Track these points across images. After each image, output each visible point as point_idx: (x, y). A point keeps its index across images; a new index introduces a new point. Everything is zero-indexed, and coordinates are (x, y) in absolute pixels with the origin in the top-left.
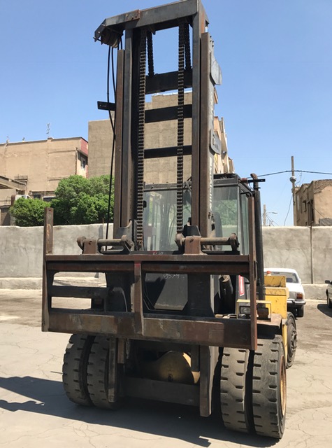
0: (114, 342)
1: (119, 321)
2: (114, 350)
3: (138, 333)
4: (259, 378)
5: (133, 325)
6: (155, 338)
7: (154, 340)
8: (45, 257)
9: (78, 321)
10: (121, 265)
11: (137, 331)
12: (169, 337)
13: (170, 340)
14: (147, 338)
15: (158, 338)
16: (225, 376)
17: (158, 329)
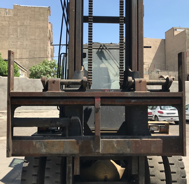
0: (71, 159)
1: (80, 143)
2: (71, 165)
3: (97, 151)
4: (175, 173)
5: (92, 146)
6: (110, 154)
7: (109, 156)
8: (9, 93)
9: (41, 146)
10: (83, 99)
11: (95, 150)
12: (121, 152)
13: (121, 154)
14: (103, 154)
15: (113, 154)
16: (153, 174)
17: (113, 147)
